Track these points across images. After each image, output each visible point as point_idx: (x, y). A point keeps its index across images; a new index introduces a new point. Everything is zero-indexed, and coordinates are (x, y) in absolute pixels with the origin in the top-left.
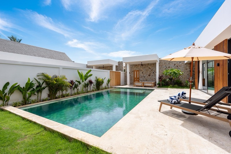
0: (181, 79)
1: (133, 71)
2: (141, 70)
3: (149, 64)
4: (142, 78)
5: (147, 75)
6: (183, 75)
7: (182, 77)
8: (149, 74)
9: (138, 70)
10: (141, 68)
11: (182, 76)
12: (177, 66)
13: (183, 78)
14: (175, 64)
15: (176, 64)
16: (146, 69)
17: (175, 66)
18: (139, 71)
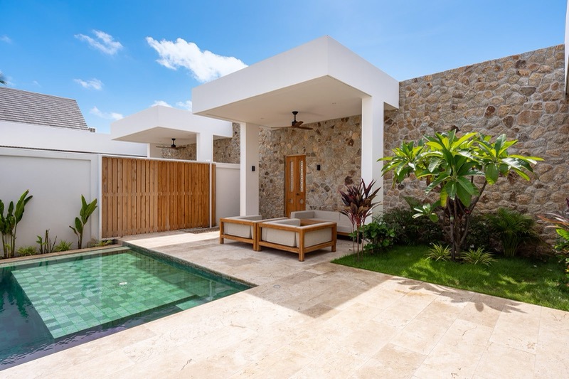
0: (533, 207)
1: (281, 162)
2: (313, 154)
3: (347, 119)
4: (316, 196)
5: (336, 177)
6: (551, 179)
7: (539, 194)
8: (346, 173)
9: (300, 153)
10: (314, 144)
11: (540, 186)
12: (509, 122)
13: (547, 197)
14: (491, 110)
15: (502, 109)
16: (333, 146)
17: (494, 119)
18: (303, 158)
